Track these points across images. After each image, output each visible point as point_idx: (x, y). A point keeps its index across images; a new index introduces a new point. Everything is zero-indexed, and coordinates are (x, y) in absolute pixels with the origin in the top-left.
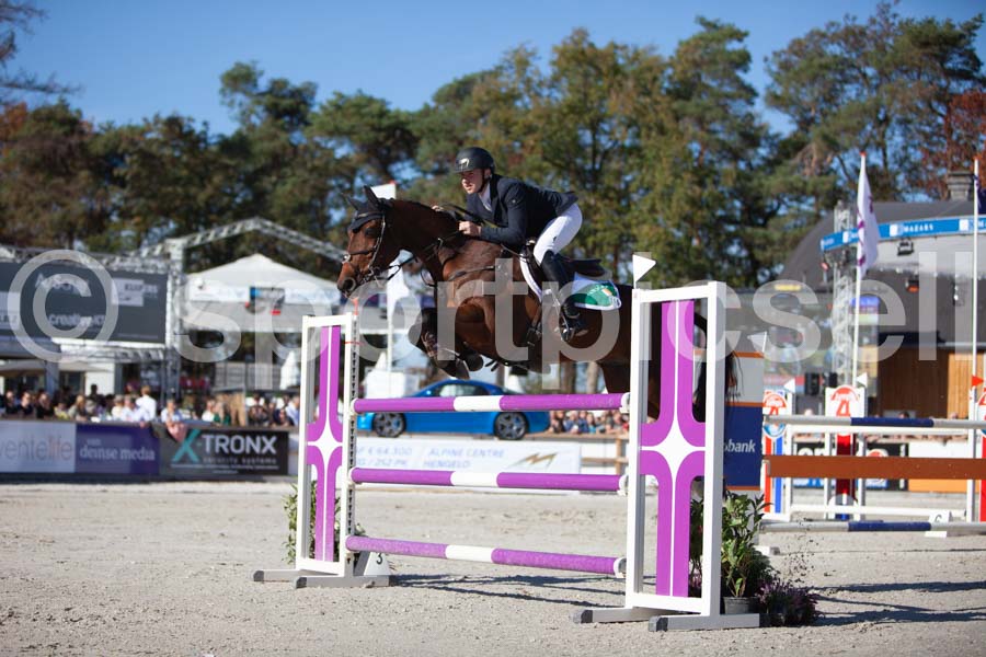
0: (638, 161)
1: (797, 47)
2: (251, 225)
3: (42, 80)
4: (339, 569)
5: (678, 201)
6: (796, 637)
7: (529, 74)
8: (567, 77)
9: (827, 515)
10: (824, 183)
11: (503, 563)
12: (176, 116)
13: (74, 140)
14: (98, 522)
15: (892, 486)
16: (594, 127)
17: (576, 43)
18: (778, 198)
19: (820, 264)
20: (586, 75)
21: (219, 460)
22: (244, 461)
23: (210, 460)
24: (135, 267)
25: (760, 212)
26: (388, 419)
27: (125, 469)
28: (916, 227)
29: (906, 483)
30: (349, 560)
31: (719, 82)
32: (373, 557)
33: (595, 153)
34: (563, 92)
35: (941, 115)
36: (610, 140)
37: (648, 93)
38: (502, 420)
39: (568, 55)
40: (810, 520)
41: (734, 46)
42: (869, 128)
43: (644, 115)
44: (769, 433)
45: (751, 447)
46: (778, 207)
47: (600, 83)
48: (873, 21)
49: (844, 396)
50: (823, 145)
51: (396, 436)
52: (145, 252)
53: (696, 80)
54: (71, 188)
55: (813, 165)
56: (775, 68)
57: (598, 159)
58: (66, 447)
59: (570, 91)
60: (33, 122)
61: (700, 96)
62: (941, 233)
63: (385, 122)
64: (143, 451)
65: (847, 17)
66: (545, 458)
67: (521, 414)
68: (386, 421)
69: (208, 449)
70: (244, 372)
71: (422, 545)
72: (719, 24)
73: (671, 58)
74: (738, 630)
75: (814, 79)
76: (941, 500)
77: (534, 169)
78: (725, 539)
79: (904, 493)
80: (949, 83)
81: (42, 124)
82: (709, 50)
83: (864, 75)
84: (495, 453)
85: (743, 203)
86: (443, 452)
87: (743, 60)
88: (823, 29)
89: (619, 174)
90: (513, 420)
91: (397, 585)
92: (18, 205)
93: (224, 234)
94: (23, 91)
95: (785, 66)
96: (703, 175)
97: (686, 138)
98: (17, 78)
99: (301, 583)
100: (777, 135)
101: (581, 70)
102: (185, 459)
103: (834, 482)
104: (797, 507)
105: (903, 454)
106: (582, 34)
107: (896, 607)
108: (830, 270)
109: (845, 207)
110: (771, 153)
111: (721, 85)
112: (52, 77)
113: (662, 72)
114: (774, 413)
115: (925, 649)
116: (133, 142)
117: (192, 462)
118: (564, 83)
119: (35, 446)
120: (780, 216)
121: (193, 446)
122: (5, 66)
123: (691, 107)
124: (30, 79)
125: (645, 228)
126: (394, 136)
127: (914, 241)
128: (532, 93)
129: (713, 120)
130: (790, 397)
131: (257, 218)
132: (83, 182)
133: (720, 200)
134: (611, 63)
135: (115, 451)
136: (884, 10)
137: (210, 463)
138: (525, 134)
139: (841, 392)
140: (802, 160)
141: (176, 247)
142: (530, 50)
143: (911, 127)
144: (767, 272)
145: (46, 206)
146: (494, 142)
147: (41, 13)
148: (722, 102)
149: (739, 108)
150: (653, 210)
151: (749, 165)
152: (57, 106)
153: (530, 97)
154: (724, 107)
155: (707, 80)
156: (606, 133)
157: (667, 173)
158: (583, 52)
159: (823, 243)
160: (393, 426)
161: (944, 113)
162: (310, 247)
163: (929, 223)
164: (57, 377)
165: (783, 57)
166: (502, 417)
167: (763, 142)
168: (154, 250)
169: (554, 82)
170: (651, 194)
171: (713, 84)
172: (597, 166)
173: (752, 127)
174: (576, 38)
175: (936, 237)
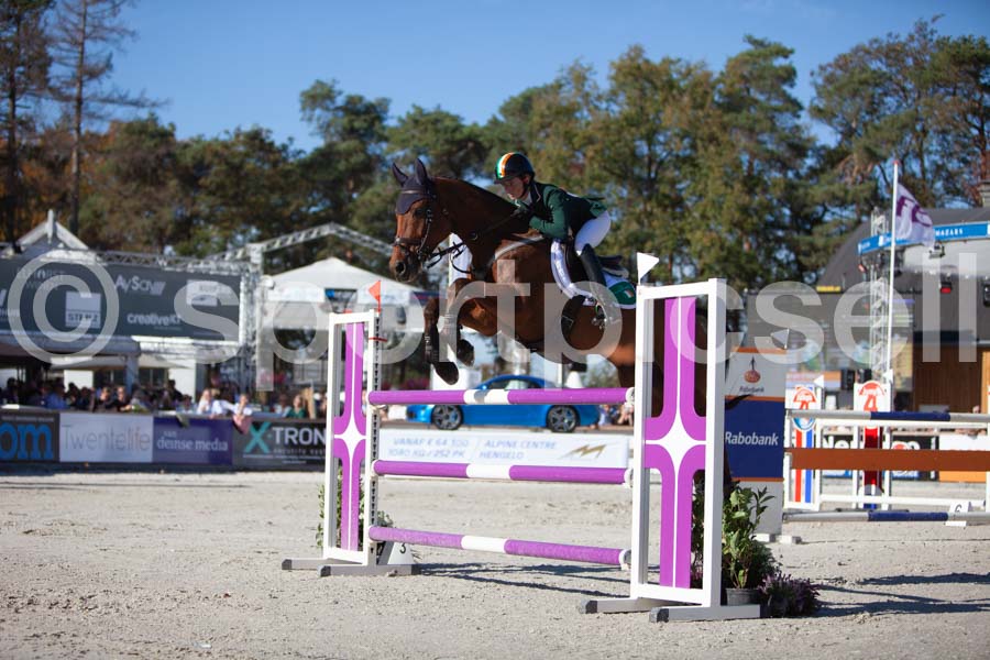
0: (691, 169)
1: (842, 63)
2: (326, 230)
3: (133, 96)
4: (363, 558)
5: (728, 208)
6: (794, 628)
7: (587, 88)
8: (625, 91)
9: (857, 505)
10: (862, 191)
11: (515, 554)
12: (256, 128)
13: (162, 150)
14: (157, 510)
15: (924, 477)
16: (650, 138)
17: (632, 60)
18: (823, 205)
19: (857, 267)
20: (642, 90)
21: (289, 451)
22: (312, 451)
23: (280, 451)
24: (210, 269)
25: (807, 218)
26: (446, 412)
27: (203, 459)
28: (947, 231)
29: (937, 475)
30: (372, 549)
31: (767, 96)
32: (397, 547)
33: (651, 162)
34: (620, 105)
35: (975, 127)
36: (665, 150)
37: (702, 106)
38: (554, 414)
39: (624, 70)
40: (839, 510)
41: (780, 62)
42: (908, 139)
43: (698, 128)
44: (799, 426)
45: (773, 440)
46: (823, 215)
47: (656, 97)
48: (911, 38)
49: (871, 391)
50: (865, 155)
51: (455, 429)
52: (228, 255)
53: (745, 93)
54: (161, 195)
55: (854, 174)
56: (820, 81)
57: (654, 168)
58: (145, 439)
59: (628, 104)
60: (125, 135)
61: (749, 110)
62: (970, 237)
63: (458, 136)
64: (216, 442)
65: (890, 35)
66: (593, 450)
67: (572, 407)
68: (444, 414)
69: (278, 440)
70: (320, 368)
71: (440, 535)
72: (766, 43)
73: (722, 74)
74: (738, 621)
75: (855, 94)
76: (970, 490)
77: (594, 178)
78: (727, 531)
79: (934, 483)
80: (982, 96)
81: (135, 137)
82: (757, 66)
83: (904, 90)
84: (548, 445)
85: (791, 209)
86: (498, 445)
87: (789, 75)
88: (867, 45)
89: (673, 183)
90: (564, 414)
91: (420, 573)
92: (112, 212)
93: (302, 238)
94: (116, 106)
95: (830, 80)
96: (752, 183)
97: (737, 149)
98: (110, 95)
99: (326, 572)
100: (824, 147)
101: (637, 85)
102: (256, 450)
103: (862, 473)
104: (826, 497)
105: (933, 447)
106: (638, 51)
107: (900, 597)
108: (867, 271)
109: (881, 213)
110: (819, 162)
111: (769, 99)
112: (143, 93)
113: (713, 88)
114: (804, 407)
115: (917, 641)
116: (216, 154)
117: (263, 453)
118: (622, 98)
119: (115, 438)
120: (826, 223)
121: (264, 437)
122: (100, 83)
123: (742, 118)
124: (123, 94)
125: (698, 234)
126: (466, 146)
127: (944, 245)
128: (591, 106)
129: (762, 132)
130: (819, 391)
131: (332, 224)
132: (172, 190)
133: (769, 208)
134: (665, 78)
135: (190, 443)
136: (921, 28)
137: (280, 454)
138: (585, 145)
139: (867, 387)
140: (844, 170)
141: (256, 252)
142: (586, 66)
143: (949, 138)
144: (814, 275)
145: (138, 213)
146: (555, 153)
147: (133, 34)
148: (771, 114)
149: (786, 121)
150: (704, 216)
151: (797, 175)
152: (148, 120)
153: (589, 110)
154: (772, 119)
155: (755, 94)
156: (661, 143)
157: (719, 182)
158: (639, 68)
159: (860, 247)
160: (451, 419)
161: (978, 125)
162: (382, 250)
163: (959, 228)
164: (137, 373)
165: (829, 69)
166: (554, 411)
167: (810, 153)
168: (236, 254)
169: (612, 96)
170: (704, 201)
171: (761, 98)
172: (653, 175)
173: (800, 139)
174: (633, 54)
175: (965, 241)
